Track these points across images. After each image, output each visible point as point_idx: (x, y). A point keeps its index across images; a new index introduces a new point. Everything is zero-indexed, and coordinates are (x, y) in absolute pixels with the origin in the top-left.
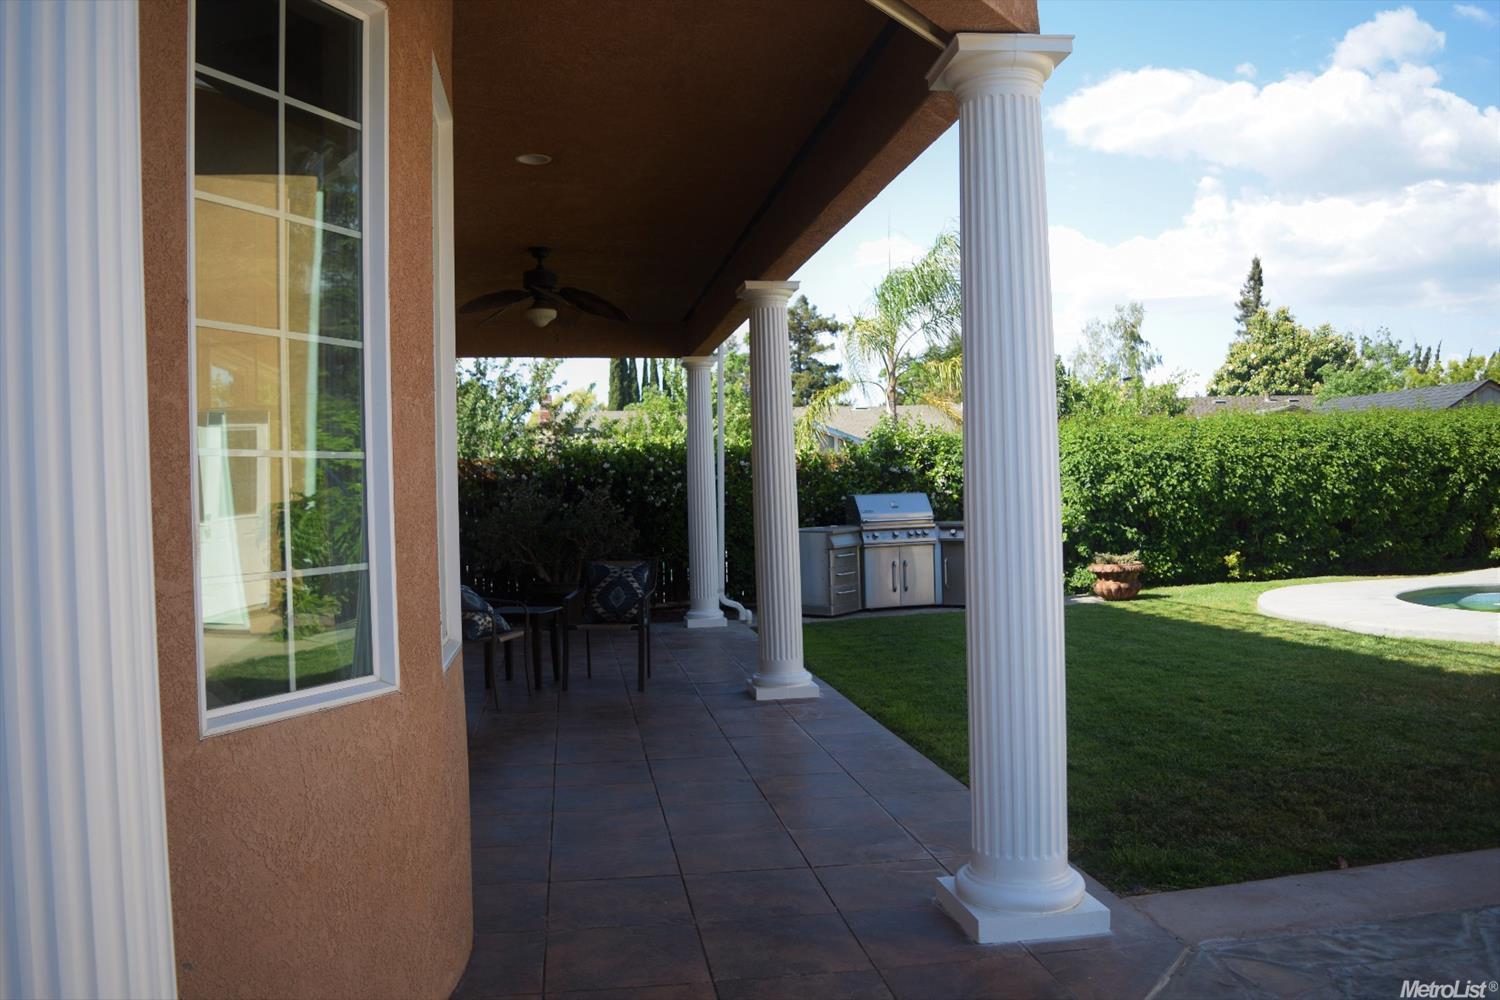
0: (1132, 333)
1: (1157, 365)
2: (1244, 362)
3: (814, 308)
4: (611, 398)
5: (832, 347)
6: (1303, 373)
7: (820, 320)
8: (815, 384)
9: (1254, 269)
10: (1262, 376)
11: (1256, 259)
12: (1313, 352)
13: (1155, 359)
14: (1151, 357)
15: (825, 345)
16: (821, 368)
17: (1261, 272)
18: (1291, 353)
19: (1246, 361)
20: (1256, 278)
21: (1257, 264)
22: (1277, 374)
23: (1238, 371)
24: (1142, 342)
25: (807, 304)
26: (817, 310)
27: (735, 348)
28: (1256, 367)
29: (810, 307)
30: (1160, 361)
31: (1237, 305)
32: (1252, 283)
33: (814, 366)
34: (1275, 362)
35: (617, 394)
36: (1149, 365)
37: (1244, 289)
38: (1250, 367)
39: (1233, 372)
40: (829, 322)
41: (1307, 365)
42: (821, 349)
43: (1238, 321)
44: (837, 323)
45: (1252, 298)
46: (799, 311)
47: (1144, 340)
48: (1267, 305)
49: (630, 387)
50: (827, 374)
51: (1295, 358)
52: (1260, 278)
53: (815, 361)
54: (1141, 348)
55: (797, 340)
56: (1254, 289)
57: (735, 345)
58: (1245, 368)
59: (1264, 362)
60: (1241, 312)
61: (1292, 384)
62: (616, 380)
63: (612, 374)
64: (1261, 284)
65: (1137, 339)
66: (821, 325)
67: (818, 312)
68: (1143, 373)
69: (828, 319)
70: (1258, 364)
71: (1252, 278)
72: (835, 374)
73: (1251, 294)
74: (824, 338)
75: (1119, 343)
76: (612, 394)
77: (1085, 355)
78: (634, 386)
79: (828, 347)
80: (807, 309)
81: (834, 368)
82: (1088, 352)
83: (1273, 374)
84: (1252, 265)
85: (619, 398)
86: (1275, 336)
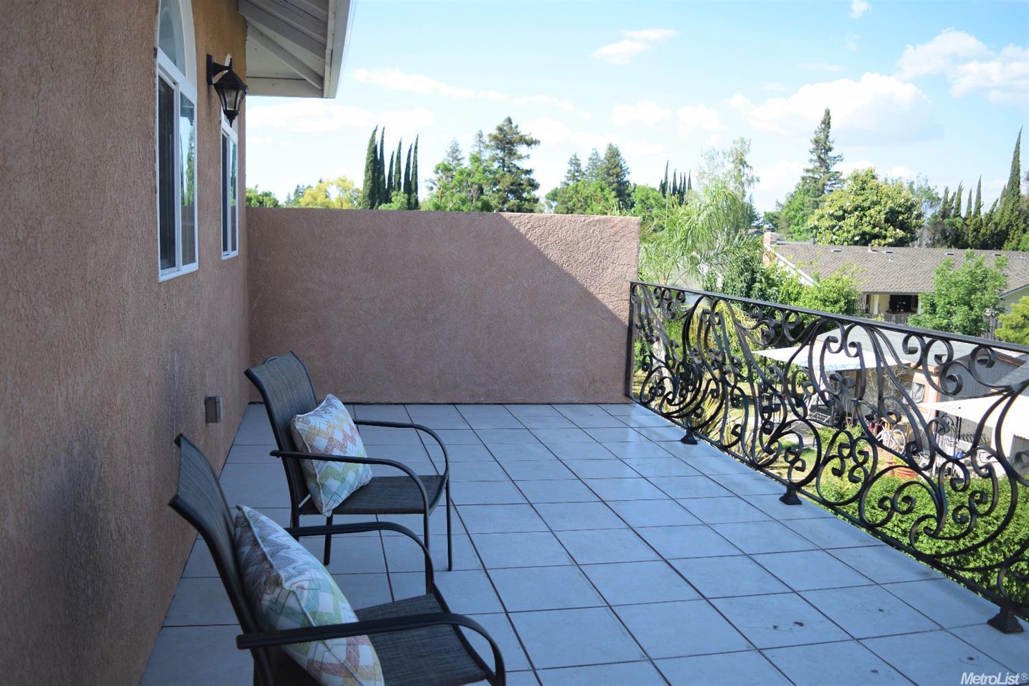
0: (741, 160)
1: (756, 184)
2: (841, 208)
3: (517, 127)
4: (365, 185)
5: (528, 156)
6: (883, 219)
7: (521, 137)
8: (514, 183)
9: (825, 116)
10: (853, 219)
11: (828, 109)
12: (890, 204)
13: (755, 179)
14: (752, 177)
15: (523, 156)
16: (519, 171)
17: (830, 118)
18: (875, 203)
19: (843, 207)
20: (827, 122)
21: (828, 113)
22: (864, 219)
23: (836, 214)
24: (747, 166)
25: (511, 123)
26: (518, 128)
27: (457, 154)
28: (851, 212)
29: (513, 125)
30: (758, 180)
31: (811, 141)
32: (823, 126)
33: (514, 170)
34: (863, 209)
35: (369, 182)
36: (751, 182)
37: (817, 129)
38: (845, 211)
39: (832, 215)
40: (527, 138)
41: (886, 214)
42: (520, 158)
43: (812, 152)
44: (532, 139)
45: (822, 137)
46: (505, 128)
47: (749, 165)
48: (833, 142)
49: (379, 178)
50: (523, 176)
51: (878, 208)
52: (829, 123)
53: (515, 165)
54: (746, 170)
55: (503, 149)
56: (824, 130)
57: (457, 150)
58: (841, 213)
59: (856, 209)
60: (814, 146)
61: (874, 226)
62: (370, 172)
63: (367, 167)
64: (829, 128)
65: (743, 163)
66: (521, 140)
67: (519, 130)
68: (746, 189)
69: (526, 136)
70: (851, 210)
71: (824, 123)
72: (528, 176)
73: (822, 134)
74: (521, 149)
75: (730, 166)
76: (366, 181)
77: (704, 172)
78: (382, 177)
79: (525, 157)
80: (511, 127)
81: (528, 172)
82: (707, 170)
83: (861, 219)
84: (824, 113)
85: (371, 185)
86: (864, 189)
